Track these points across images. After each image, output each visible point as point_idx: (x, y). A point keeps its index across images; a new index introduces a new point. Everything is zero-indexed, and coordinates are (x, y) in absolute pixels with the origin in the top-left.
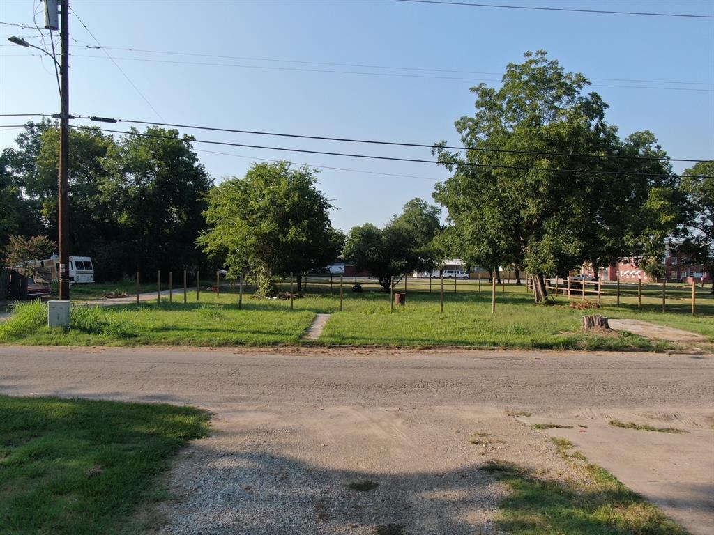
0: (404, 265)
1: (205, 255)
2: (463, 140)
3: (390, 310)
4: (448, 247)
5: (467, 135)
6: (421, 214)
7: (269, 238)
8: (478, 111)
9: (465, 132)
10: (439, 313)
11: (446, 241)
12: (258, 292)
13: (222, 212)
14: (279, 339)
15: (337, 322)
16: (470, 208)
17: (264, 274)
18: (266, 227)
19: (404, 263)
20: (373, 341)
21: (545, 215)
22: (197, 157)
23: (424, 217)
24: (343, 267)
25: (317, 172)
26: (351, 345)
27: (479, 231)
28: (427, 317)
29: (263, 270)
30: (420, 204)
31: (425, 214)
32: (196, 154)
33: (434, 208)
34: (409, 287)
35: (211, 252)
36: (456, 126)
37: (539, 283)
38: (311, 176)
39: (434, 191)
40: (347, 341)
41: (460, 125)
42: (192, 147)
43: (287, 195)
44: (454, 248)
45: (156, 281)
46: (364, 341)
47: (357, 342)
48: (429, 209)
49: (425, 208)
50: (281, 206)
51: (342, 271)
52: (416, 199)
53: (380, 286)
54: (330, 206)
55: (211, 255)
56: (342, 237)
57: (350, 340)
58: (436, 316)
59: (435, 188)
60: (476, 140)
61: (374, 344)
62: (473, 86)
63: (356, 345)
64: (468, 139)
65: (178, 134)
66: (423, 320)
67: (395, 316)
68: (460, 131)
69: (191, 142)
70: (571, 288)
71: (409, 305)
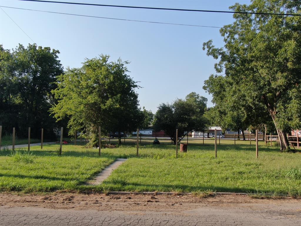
0: (186, 126)
1: (55, 119)
2: (225, 40)
3: (176, 156)
4: (213, 118)
5: (228, 37)
6: (196, 101)
7: (94, 106)
8: (235, 20)
9: (226, 35)
10: (214, 158)
11: (211, 114)
12: (88, 144)
13: (65, 91)
14: (59, 185)
15: (127, 166)
16: (231, 84)
17: (92, 132)
18: (92, 99)
19: (186, 125)
20: (155, 188)
21: (289, 86)
22: (60, 63)
23: (198, 103)
24: (151, 131)
25: (127, 63)
26: (131, 192)
27: (239, 100)
28: (205, 162)
29: (92, 129)
30: (195, 96)
31: (198, 101)
32: (59, 61)
33: (203, 98)
34: (189, 142)
35: (59, 117)
36: (221, 32)
37: (283, 136)
38: (124, 67)
39: (204, 85)
40: (127, 187)
41: (223, 31)
42: (58, 57)
43: (106, 77)
44: (216, 119)
45: (28, 137)
46: (145, 188)
47: (138, 189)
48: (200, 99)
49: (198, 98)
50: (103, 85)
51: (151, 134)
52: (193, 93)
53: (171, 141)
54: (136, 86)
55: (58, 120)
56: (151, 115)
57: (130, 186)
58: (213, 161)
59: (205, 83)
60: (234, 39)
61: (154, 191)
62: (231, 6)
63: (137, 191)
64: (229, 39)
65: (50, 50)
66: (203, 165)
67: (179, 161)
68: (223, 35)
69: (57, 54)
70: (299, 141)
71: (190, 153)
